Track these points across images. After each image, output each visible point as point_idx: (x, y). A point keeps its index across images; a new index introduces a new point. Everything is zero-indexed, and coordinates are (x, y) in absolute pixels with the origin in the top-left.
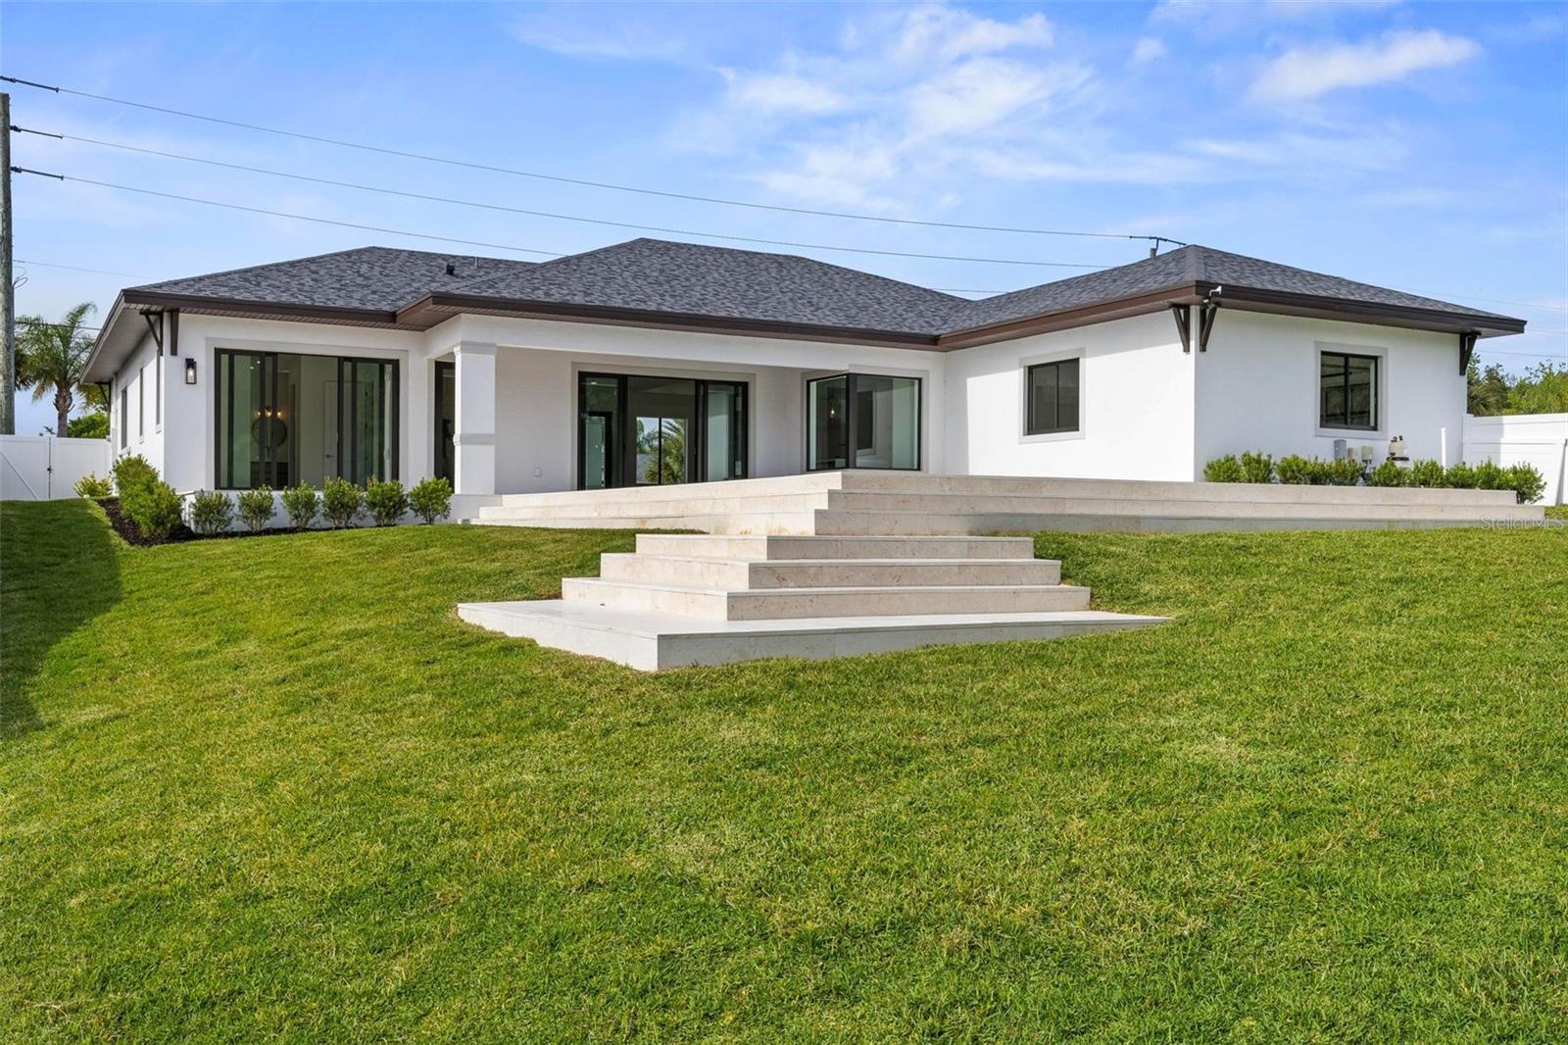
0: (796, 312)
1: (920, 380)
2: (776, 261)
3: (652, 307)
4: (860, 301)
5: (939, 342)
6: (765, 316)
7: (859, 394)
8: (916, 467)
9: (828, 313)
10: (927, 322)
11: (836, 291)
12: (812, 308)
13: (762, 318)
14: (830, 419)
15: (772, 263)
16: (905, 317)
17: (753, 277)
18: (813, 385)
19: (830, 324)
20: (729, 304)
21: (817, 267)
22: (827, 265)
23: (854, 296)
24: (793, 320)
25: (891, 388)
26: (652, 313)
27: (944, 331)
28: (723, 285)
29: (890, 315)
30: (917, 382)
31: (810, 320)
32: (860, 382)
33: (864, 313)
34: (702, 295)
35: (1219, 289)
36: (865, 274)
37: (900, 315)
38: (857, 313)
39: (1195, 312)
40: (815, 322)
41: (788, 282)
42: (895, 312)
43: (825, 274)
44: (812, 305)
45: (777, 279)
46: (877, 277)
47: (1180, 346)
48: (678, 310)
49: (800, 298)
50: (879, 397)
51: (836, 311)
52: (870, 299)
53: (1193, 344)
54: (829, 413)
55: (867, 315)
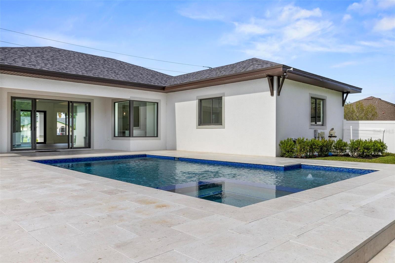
0: (108, 75)
1: (157, 103)
2: (103, 59)
3: (38, 67)
4: (135, 73)
5: (165, 89)
6: (94, 75)
7: (134, 107)
8: (156, 136)
9: (121, 76)
10: (160, 82)
11: (125, 69)
12: (115, 74)
13: (92, 76)
14: (123, 116)
15: (102, 59)
16: (151, 79)
17: (93, 62)
18: (117, 104)
19: (122, 80)
20: (79, 70)
21: (119, 62)
22: (123, 62)
23: (132, 72)
24: (106, 78)
25: (146, 106)
26: (37, 70)
27: (167, 85)
28: (79, 63)
29: (146, 79)
30: (156, 104)
31: (114, 78)
32: (134, 103)
33: (136, 77)
34: (67, 66)
35: (292, 69)
36: (136, 66)
37: (150, 79)
38: (133, 77)
39: (275, 79)
40: (116, 79)
41: (107, 65)
42: (148, 78)
43: (122, 64)
44: (116, 73)
45: (103, 64)
46: (140, 67)
47: (269, 93)
48: (51, 70)
49: (111, 70)
50: (141, 109)
51: (125, 76)
52: (138, 73)
53: (275, 92)
54: (123, 114)
55: (137, 78)
